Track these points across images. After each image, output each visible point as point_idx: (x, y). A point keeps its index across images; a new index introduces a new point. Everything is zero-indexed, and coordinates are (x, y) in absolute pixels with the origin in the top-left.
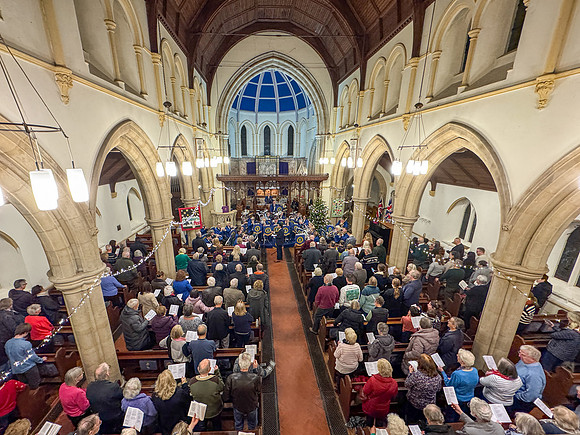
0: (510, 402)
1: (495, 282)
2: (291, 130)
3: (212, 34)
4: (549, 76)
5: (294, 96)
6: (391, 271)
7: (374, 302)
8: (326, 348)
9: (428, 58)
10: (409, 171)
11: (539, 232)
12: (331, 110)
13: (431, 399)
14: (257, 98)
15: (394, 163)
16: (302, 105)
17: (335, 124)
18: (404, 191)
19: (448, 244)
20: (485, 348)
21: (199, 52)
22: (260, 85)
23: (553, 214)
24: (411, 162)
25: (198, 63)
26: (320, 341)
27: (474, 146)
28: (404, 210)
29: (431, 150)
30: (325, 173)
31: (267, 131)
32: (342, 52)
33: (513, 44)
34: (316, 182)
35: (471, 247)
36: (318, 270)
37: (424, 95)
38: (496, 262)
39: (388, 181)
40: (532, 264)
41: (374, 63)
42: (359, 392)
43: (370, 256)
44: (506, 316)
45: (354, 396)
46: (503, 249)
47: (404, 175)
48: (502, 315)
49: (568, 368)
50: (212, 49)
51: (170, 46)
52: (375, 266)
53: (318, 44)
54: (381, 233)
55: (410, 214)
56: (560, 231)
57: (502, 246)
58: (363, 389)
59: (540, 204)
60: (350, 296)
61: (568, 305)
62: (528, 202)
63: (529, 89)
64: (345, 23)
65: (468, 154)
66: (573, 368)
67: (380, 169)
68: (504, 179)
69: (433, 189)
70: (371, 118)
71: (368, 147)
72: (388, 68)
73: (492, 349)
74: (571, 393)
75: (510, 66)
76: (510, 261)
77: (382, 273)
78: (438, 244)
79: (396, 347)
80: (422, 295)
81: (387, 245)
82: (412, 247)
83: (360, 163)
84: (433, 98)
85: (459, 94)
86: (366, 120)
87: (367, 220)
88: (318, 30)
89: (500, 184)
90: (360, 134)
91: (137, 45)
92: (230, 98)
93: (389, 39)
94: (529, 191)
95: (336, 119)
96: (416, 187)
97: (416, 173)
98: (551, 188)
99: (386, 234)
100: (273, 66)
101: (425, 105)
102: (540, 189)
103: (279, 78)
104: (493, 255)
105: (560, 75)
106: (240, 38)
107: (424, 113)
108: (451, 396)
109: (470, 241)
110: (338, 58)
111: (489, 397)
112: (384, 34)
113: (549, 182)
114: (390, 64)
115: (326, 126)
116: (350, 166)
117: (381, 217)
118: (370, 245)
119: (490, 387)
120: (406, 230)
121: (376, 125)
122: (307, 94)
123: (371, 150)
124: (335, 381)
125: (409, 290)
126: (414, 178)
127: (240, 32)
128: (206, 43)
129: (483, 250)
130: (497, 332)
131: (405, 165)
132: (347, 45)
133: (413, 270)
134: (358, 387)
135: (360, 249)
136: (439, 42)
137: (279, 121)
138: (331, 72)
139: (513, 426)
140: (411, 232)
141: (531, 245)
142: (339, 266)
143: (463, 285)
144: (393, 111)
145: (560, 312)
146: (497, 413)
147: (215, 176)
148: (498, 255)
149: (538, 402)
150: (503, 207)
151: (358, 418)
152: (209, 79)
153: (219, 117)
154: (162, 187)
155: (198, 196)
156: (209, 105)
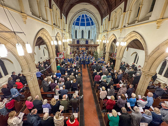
0: (144, 107)
2: (89, 31)
3: (67, 3)
4: (160, 20)
5: (90, 22)
6: (115, 71)
8: (97, 92)
9: (127, 13)
10: (121, 44)
11: (155, 62)
12: (101, 26)
14: (80, 22)
15: (117, 42)
16: (93, 24)
17: (101, 30)
18: (119, 50)
19: (131, 64)
20: (139, 92)
21: (63, 8)
22: (81, 18)
23: (159, 58)
24: (122, 42)
25: (63, 12)
26: (95, 89)
27: (139, 39)
28: (119, 55)
29: (127, 39)
30: (98, 44)
31: (83, 31)
32: (104, 10)
33: (151, 10)
34: (96, 46)
35: (137, 65)
36: (95, 71)
37: (126, 23)
38: (143, 70)
39: (115, 47)
40: (152, 71)
41: (113, 13)
45: (104, 105)
46: (145, 67)
47: (120, 45)
48: (143, 84)
49: (160, 98)
50: (67, 7)
51: (55, 6)
52: (111, 70)
53: (97, 7)
55: (121, 56)
56: (160, 62)
57: (145, 65)
59: (155, 55)
60: (104, 78)
61: (161, 82)
62: (152, 55)
63: (155, 23)
65: (137, 40)
66: (161, 98)
67: (113, 43)
68: (146, 48)
69: (128, 49)
70: (111, 29)
71: (110, 37)
72: (117, 15)
74: (160, 104)
75: (150, 16)
76: (146, 70)
77: (112, 72)
78: (127, 64)
79: (115, 92)
80: (123, 78)
82: (121, 65)
83: (108, 42)
84: (129, 24)
85: (136, 24)
87: (109, 57)
88: (98, 3)
89: (145, 49)
90: (108, 33)
91: (45, 6)
92: (72, 22)
93: (117, 6)
94: (153, 51)
95: (102, 29)
96: (123, 49)
97: (123, 45)
98: (159, 51)
99: (114, 61)
100: (85, 13)
101: (126, 26)
102: (156, 51)
103: (86, 16)
105: (164, 19)
106: (75, 5)
107: (126, 28)
108: (129, 105)
113: (158, 49)
114: (117, 14)
115: (99, 31)
116: (105, 42)
117: (113, 57)
118: (110, 64)
120: (120, 60)
121: (113, 31)
122: (94, 21)
123: (111, 38)
125: (119, 77)
126: (122, 47)
127: (75, 3)
129: (140, 66)
130: (142, 88)
131: (120, 43)
132: (106, 8)
136: (131, 8)
137: (86, 29)
138: (101, 15)
139: (144, 113)
141: (152, 66)
144: (118, 27)
145: (159, 83)
146: (141, 109)
147: (68, 44)
148: (143, 68)
150: (146, 56)
151: (105, 110)
152: (66, 16)
153: (69, 27)
154: (53, 47)
155: (63, 50)
156: (66, 24)
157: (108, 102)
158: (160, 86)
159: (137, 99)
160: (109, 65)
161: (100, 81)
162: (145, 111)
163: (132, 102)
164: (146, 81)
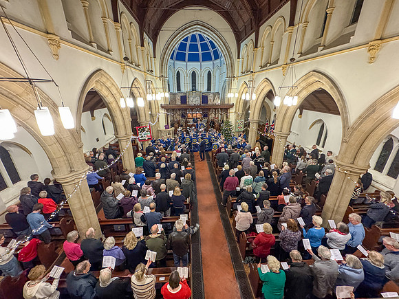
0: (343, 248)
1: (337, 174)
2: (209, 74)
3: (155, 8)
4: (377, 42)
5: (211, 51)
6: (273, 166)
7: (261, 186)
8: (231, 215)
9: (298, 27)
10: (285, 103)
11: (366, 143)
12: (237, 63)
13: (295, 246)
14: (187, 52)
15: (276, 97)
16: (217, 57)
17: (238, 70)
18: (281, 116)
19: (309, 150)
20: (329, 214)
21: (147, 21)
22: (189, 43)
23: (375, 132)
24: (287, 97)
25: (147, 29)
26: (227, 210)
27: (327, 87)
28: (282, 128)
29: (299, 89)
30: (231, 103)
31: (194, 74)
32: (243, 21)
33: (355, 19)
34: (226, 109)
35: (323, 151)
36: (227, 166)
37: (296, 52)
38: (338, 162)
39: (272, 109)
40: (360, 163)
41: (264, 29)
42: (251, 242)
43: (259, 157)
44: (343, 195)
45: (248, 245)
47: (282, 105)
48: (340, 195)
49: (379, 226)
50: (156, 18)
51: (127, 17)
52: (262, 163)
53: (227, 16)
54: (267, 142)
55: (285, 130)
56: (379, 142)
57: (342, 152)
58: (254, 241)
59: (367, 126)
60: (247, 183)
61: (382, 187)
62: (359, 125)
63: (364, 49)
65: (323, 92)
66: (381, 225)
67: (267, 100)
68: (345, 109)
69: (301, 114)
70: (262, 67)
71: (260, 86)
72: (274, 32)
73: (334, 215)
74: (380, 241)
75: (353, 34)
76: (346, 162)
77: (267, 168)
78: (302, 149)
79: (275, 214)
81: (270, 150)
82: (286, 151)
83: (254, 97)
84: (302, 54)
85: (319, 52)
86: (258, 68)
87: (258, 133)
88: (227, 6)
90: (254, 77)
91: (104, 17)
92: (169, 53)
93: (274, 13)
94: (360, 117)
95: (239, 67)
96: (290, 113)
97: (289, 105)
98: (374, 116)
99: (270, 143)
100: (197, 31)
101: (297, 59)
102: (368, 116)
103: (202, 38)
104: (337, 157)
105: (383, 41)
106: (174, 11)
107: (296, 64)
108: (307, 244)
109: (323, 147)
110: (240, 25)
111: (331, 245)
112: (271, 10)
113: (374, 111)
114: (274, 30)
115: (233, 72)
116: (248, 99)
117: (267, 132)
118: (260, 150)
119: (331, 239)
120: (283, 140)
121: (264, 72)
122: (220, 50)
123: (261, 88)
124: (237, 236)
125: (284, 178)
126: (288, 107)
127: (174, 7)
128: (152, 15)
129: (331, 153)
130: (337, 205)
131: (283, 99)
132: (247, 16)
133: (286, 166)
134: (250, 240)
135: (253, 152)
136: (307, 15)
137: (201, 68)
138: (236, 35)
139: (344, 262)
140: (286, 141)
141: (360, 152)
142: (240, 164)
143: (317, 175)
144: (276, 62)
145: (376, 191)
146: (335, 254)
147: (160, 105)
148: (339, 158)
149: (360, 247)
150: (344, 127)
151: (251, 258)
152: (154, 39)
153: (162, 65)
154: (125, 113)
155: (148, 119)
156: (155, 57)
158: (379, 198)
159: (327, 231)
160: (257, 151)
161: (238, 189)
162: (347, 259)
163: (315, 237)
164: (345, 188)
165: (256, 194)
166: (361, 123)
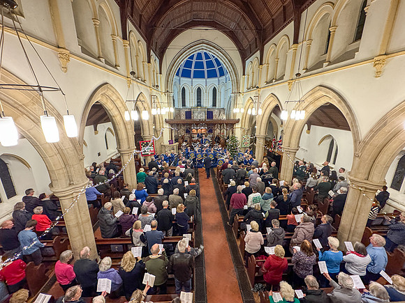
0: (364, 273)
1: (351, 191)
2: (215, 90)
3: (163, 28)
4: (381, 57)
5: (217, 68)
6: (282, 183)
7: (270, 205)
8: (238, 236)
9: (303, 45)
10: (292, 117)
11: (379, 158)
12: (241, 78)
13: (310, 271)
14: (193, 69)
15: (283, 112)
16: (222, 74)
17: (243, 86)
18: (289, 130)
19: (319, 166)
20: (346, 236)
21: (154, 40)
22: (194, 60)
23: (388, 146)
24: (294, 111)
25: (154, 47)
26: (235, 231)
27: (335, 101)
28: (290, 143)
29: (306, 104)
30: (237, 118)
31: (199, 90)
32: (248, 40)
33: (358, 36)
34: (231, 124)
35: (335, 167)
36: (233, 182)
37: (302, 68)
38: (352, 178)
39: (279, 123)
40: (375, 179)
41: (269, 47)
42: (261, 266)
43: (267, 173)
44: (359, 214)
45: (257, 270)
46: (356, 169)
47: (290, 120)
48: (356, 215)
49: (402, 249)
50: (163, 38)
51: (135, 35)
52: (271, 180)
53: (232, 35)
54: (275, 158)
55: (293, 146)
56: (393, 157)
57: (355, 167)
58: (264, 265)
59: (379, 139)
60: (255, 200)
61: (400, 207)
62: (371, 139)
63: (369, 64)
64: (250, 22)
65: (331, 106)
67: (273, 115)
68: (355, 123)
69: (309, 129)
70: (267, 83)
71: (265, 101)
72: (278, 50)
73: (350, 237)
75: (357, 50)
76: (360, 177)
77: (275, 185)
78: (312, 165)
80: (302, 200)
82: (295, 168)
83: (260, 112)
84: (307, 70)
85: (325, 68)
86: (264, 84)
87: (265, 149)
88: (232, 26)
90: (260, 93)
91: (113, 35)
92: (175, 69)
93: (278, 32)
94: (371, 131)
95: (244, 83)
96: (297, 128)
97: (297, 119)
98: (386, 129)
99: (278, 159)
100: (203, 49)
101: (302, 74)
102: (379, 130)
103: (207, 56)
104: (349, 173)
105: (389, 56)
106: (181, 31)
107: (302, 80)
108: (323, 268)
109: (334, 164)
110: (245, 44)
111: (350, 270)
112: (275, 29)
113: (385, 125)
114: (279, 48)
115: (238, 88)
116: (254, 114)
117: (274, 148)
118: (267, 166)
120: (291, 156)
121: (270, 88)
122: (225, 67)
123: (267, 103)
124: (245, 259)
125: (294, 196)
126: (296, 122)
127: (181, 27)
128: (159, 34)
130: (354, 225)
131: (290, 113)
132: (251, 36)
134: (260, 263)
136: (310, 34)
137: (206, 84)
138: (240, 53)
140: (295, 158)
141: (374, 167)
143: (331, 193)
144: (282, 78)
145: (395, 211)
146: (356, 282)
147: (164, 120)
148: (353, 173)
149: (383, 273)
150: (355, 141)
151: (261, 285)
152: (161, 56)
153: (168, 81)
154: (129, 126)
155: (152, 133)
156: (161, 73)
157: (269, 263)
160: (265, 167)
161: (246, 207)
163: (332, 261)
164: (361, 206)
165: (265, 212)
166: (373, 136)
